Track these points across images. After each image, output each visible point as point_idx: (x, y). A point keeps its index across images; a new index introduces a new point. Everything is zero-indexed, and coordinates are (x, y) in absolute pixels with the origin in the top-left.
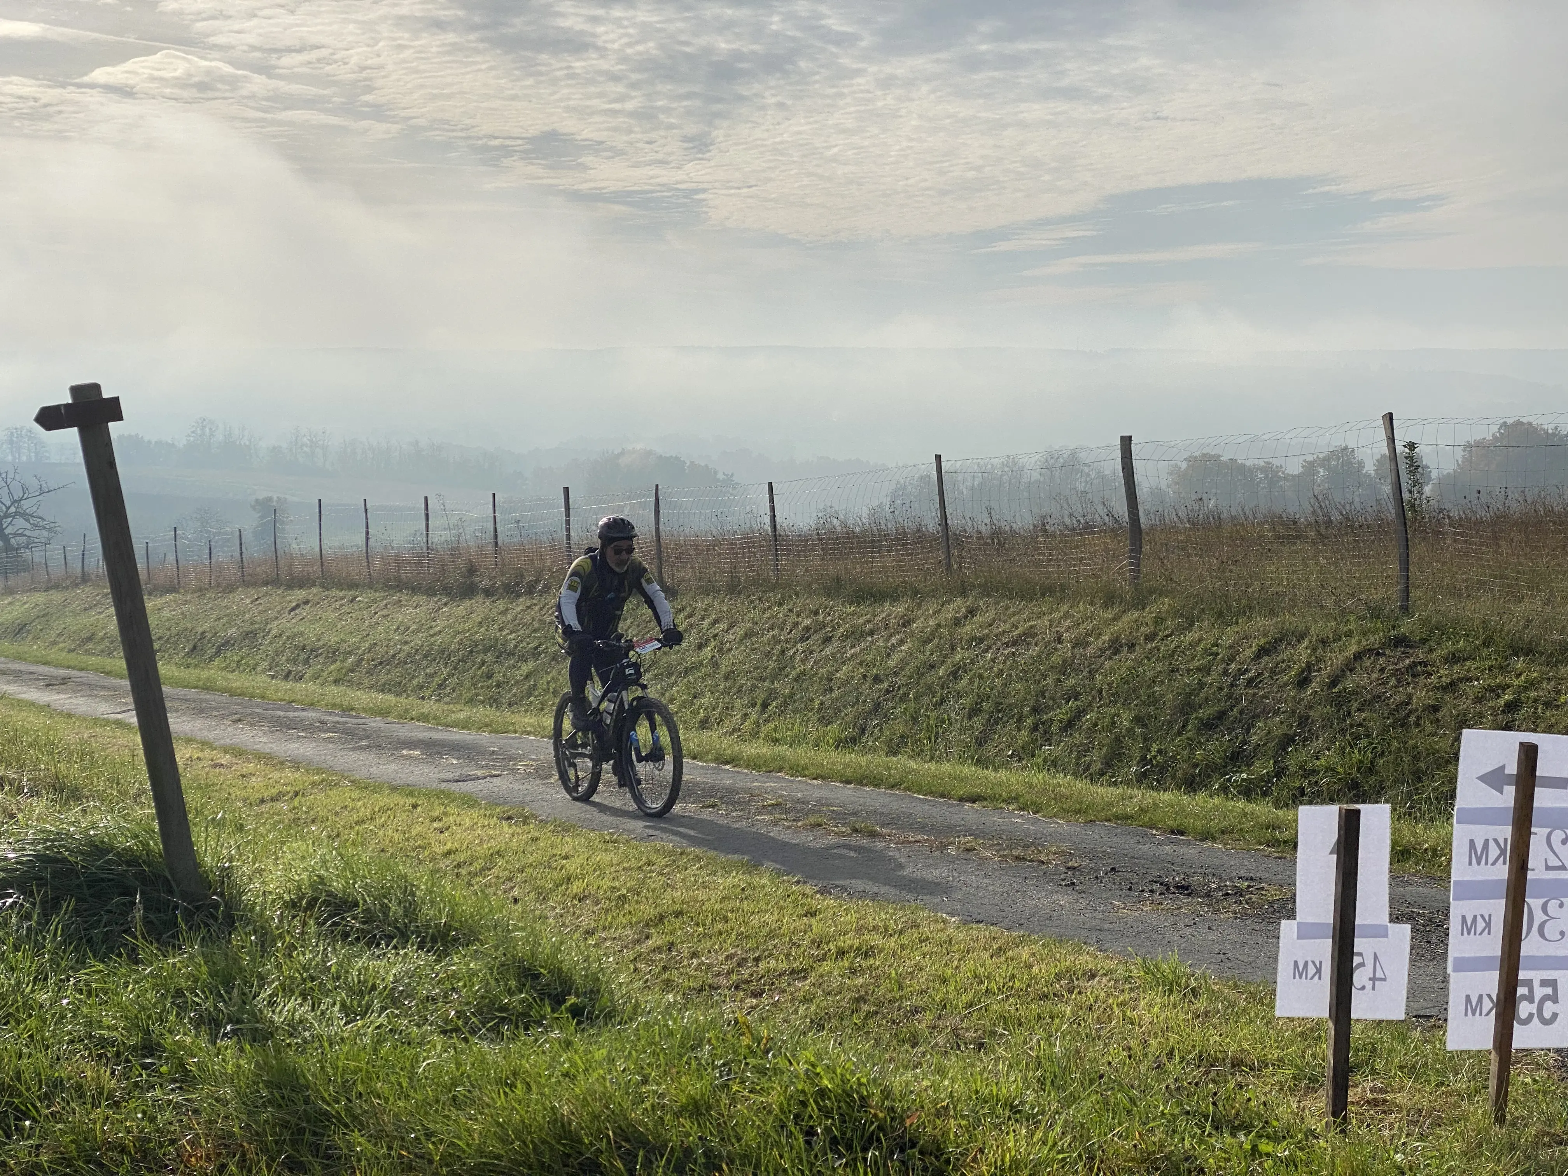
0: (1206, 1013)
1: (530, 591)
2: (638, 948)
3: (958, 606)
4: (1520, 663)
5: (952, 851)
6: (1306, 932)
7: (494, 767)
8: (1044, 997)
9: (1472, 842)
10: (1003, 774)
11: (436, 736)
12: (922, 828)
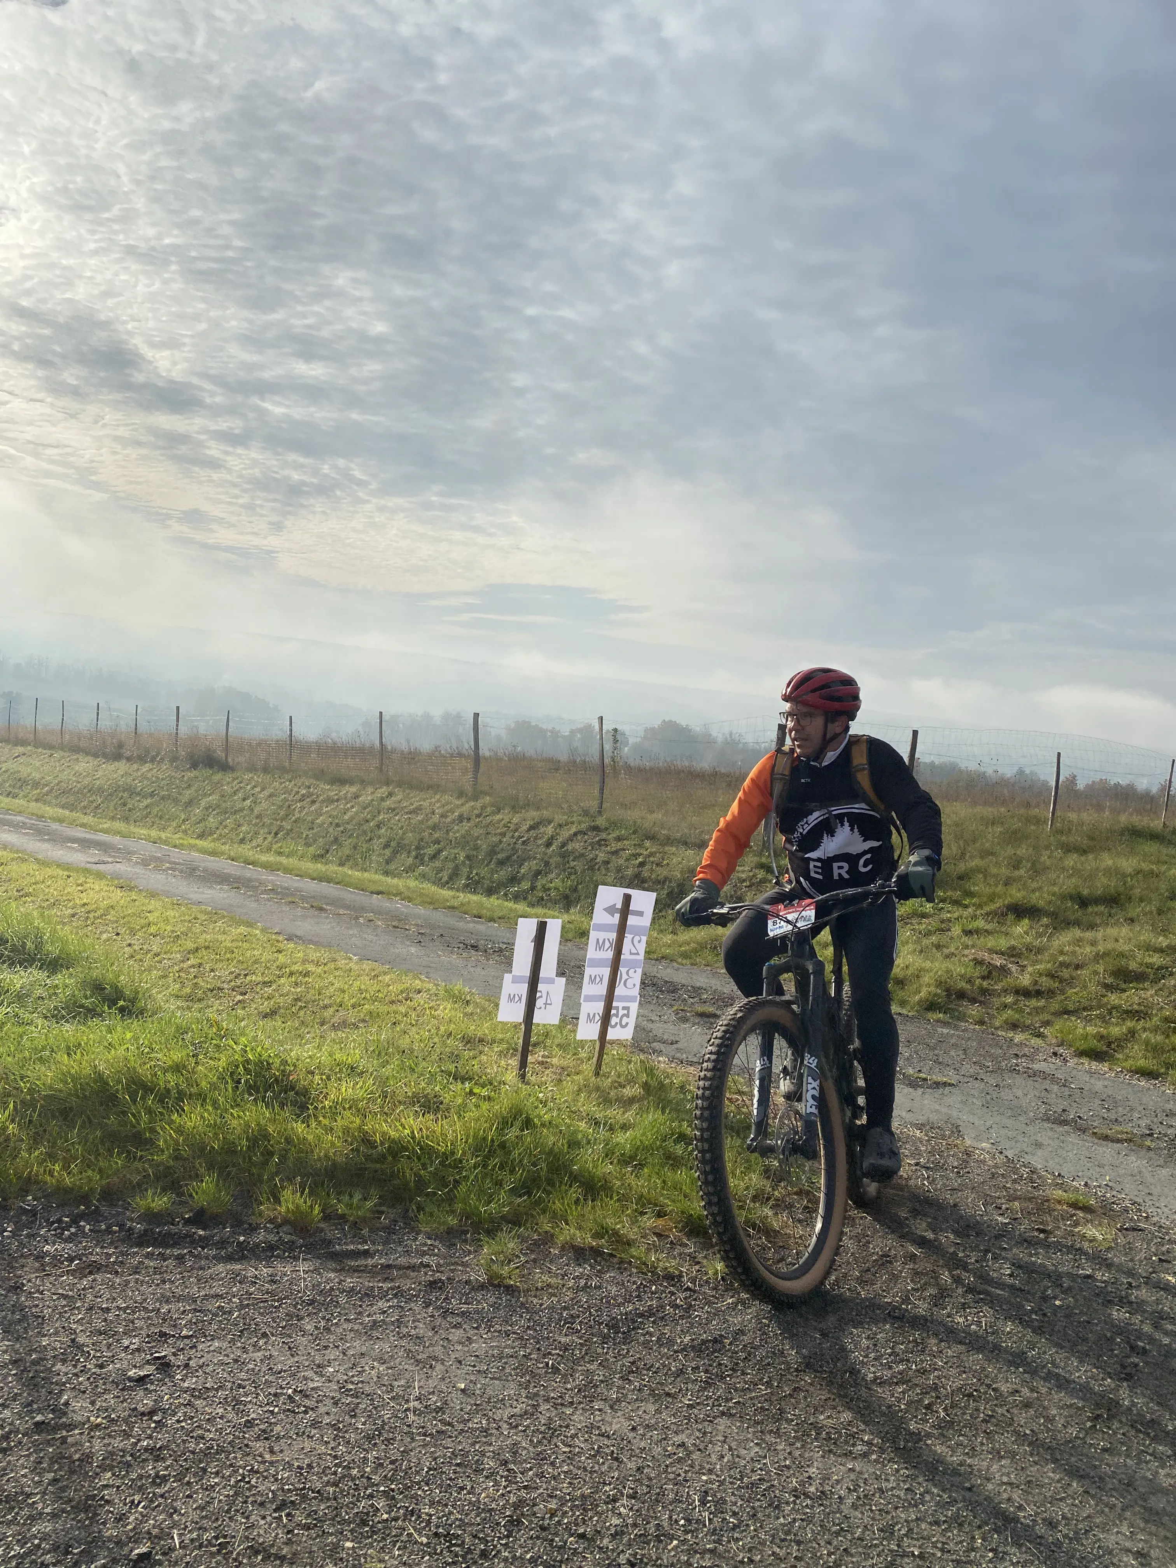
0: (472, 1014)
1: (153, 760)
2: (182, 965)
3: (383, 791)
4: (647, 844)
5: (361, 920)
6: (516, 980)
7: (119, 857)
8: (392, 1002)
9: (598, 940)
10: (396, 881)
11: (88, 836)
12: (348, 907)
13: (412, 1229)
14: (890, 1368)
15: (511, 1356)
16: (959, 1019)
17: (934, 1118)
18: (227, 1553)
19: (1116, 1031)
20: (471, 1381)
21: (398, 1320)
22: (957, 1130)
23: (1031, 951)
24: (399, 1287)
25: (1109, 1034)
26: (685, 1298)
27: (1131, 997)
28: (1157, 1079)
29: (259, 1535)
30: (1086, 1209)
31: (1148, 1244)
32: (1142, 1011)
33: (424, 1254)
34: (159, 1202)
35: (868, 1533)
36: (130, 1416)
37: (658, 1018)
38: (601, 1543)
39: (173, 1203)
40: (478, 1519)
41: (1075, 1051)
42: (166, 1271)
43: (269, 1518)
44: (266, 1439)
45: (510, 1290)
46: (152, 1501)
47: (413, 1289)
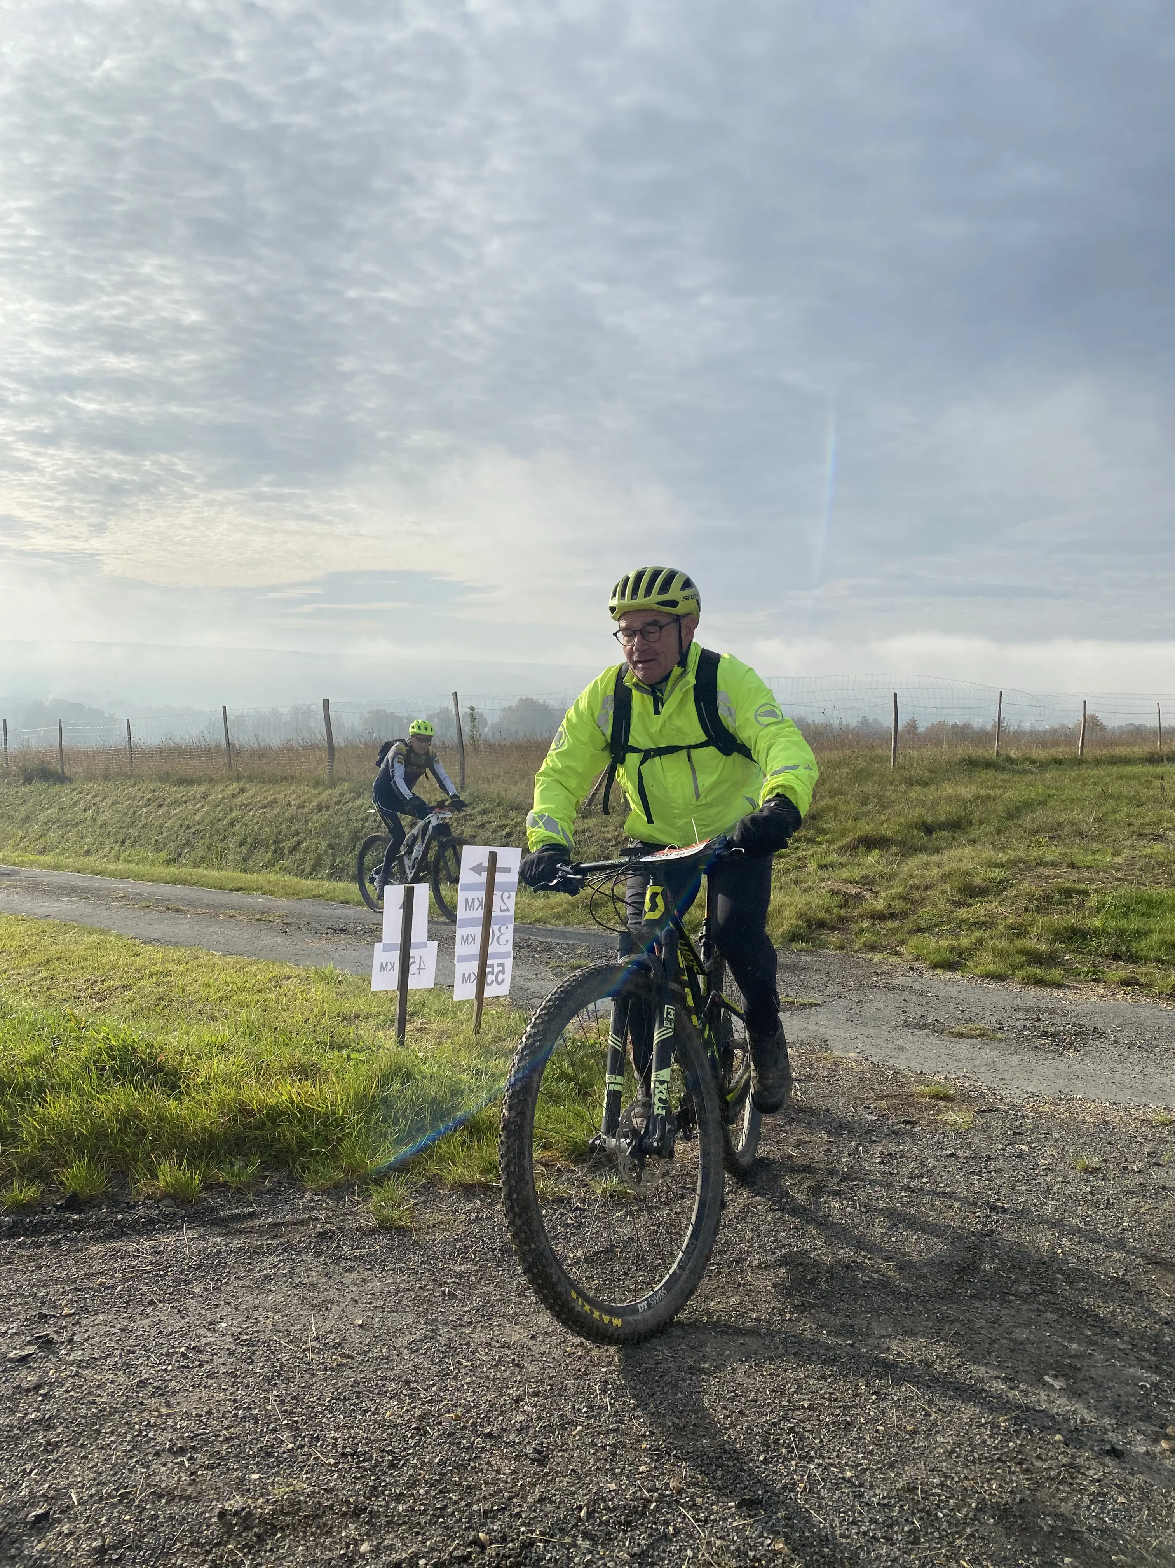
0: (345, 993)
2: (33, 978)
3: (235, 787)
4: (513, 814)
5: (222, 917)
6: (387, 948)
8: (261, 991)
9: (467, 900)
10: (256, 876)
12: (207, 906)
13: (298, 1189)
14: (774, 1253)
15: (408, 1290)
16: (820, 947)
17: (803, 1035)
18: (129, 1502)
19: (965, 942)
20: (369, 1317)
21: (289, 1272)
22: (825, 1044)
23: (883, 878)
24: (288, 1241)
25: (959, 945)
26: (576, 1217)
27: (979, 910)
28: (1004, 980)
29: (161, 1481)
30: (947, 1098)
31: (1004, 1122)
32: (988, 922)
33: (313, 1208)
34: (27, 1193)
35: (760, 1395)
36: (14, 1394)
37: (534, 977)
38: (508, 1438)
39: (42, 1193)
40: (385, 1435)
41: (929, 965)
42: (41, 1258)
43: (170, 1465)
44: (161, 1395)
45: (402, 1231)
46: (45, 1467)
47: (303, 1242)
